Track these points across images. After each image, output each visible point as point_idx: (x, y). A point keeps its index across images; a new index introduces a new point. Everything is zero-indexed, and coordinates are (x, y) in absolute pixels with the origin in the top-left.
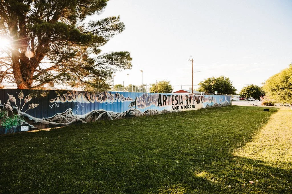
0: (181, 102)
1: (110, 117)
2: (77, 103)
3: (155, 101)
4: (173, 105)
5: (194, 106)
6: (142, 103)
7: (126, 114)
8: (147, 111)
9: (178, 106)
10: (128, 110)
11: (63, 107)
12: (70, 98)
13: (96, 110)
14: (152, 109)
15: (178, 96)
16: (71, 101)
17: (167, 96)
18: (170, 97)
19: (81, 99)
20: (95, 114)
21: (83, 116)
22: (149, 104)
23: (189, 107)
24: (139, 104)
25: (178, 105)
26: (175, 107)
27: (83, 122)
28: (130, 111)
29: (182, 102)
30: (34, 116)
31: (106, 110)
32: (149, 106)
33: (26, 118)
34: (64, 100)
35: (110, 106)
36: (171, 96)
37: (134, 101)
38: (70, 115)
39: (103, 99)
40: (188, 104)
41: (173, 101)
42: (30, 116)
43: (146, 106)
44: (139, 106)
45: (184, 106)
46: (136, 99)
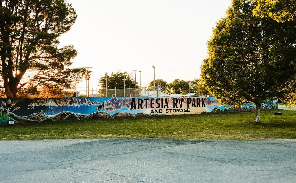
0: (165, 105)
1: (77, 118)
2: (48, 106)
3: (127, 104)
4: (152, 109)
5: (188, 110)
6: (111, 106)
7: (93, 116)
8: (117, 114)
9: (160, 110)
10: (95, 112)
11: (37, 109)
12: (43, 103)
13: (63, 112)
14: (123, 112)
15: (161, 99)
16: (43, 105)
17: (143, 99)
18: (148, 100)
19: (51, 104)
20: (64, 115)
21: (53, 116)
22: (120, 107)
23: (180, 111)
24: (108, 107)
25: (160, 108)
26: (156, 110)
27: (53, 120)
28: (97, 113)
29: (167, 105)
30: (17, 115)
31: (73, 112)
32: (120, 109)
33: (12, 116)
34: (38, 104)
35: (77, 109)
36: (150, 99)
37: (102, 104)
38: (42, 115)
39: (70, 103)
40: (177, 107)
41: (152, 105)
42: (15, 115)
43: (115, 109)
44: (107, 109)
45: (171, 110)
46: (104, 103)
